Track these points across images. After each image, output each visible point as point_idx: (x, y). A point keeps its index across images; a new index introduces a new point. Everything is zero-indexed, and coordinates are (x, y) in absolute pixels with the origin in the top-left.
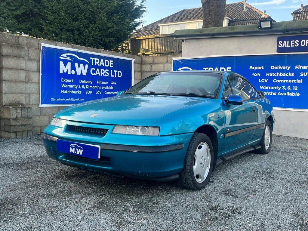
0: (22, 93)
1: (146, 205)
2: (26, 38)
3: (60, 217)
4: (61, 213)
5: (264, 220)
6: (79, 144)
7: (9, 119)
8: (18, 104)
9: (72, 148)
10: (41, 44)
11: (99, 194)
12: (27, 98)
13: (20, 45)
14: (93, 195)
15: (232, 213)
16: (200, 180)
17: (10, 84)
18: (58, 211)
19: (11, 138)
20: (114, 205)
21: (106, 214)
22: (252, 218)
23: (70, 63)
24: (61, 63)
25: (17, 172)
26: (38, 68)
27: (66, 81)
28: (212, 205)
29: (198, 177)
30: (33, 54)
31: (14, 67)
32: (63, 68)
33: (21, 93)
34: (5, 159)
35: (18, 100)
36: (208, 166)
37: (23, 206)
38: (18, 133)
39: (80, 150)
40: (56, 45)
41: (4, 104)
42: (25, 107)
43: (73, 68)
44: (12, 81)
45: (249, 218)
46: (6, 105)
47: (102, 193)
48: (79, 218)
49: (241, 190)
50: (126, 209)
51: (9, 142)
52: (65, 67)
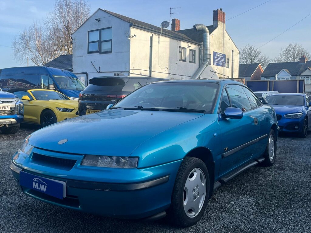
9: (36, 183)
16: (194, 213)
36: (203, 194)
39: (43, 186)
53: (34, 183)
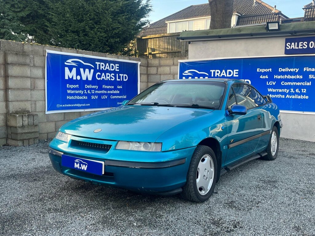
0: (29, 101)
1: (150, 220)
2: (31, 46)
3: (66, 233)
4: (67, 229)
5: (265, 234)
6: (83, 159)
7: (16, 127)
8: (24, 111)
9: (77, 163)
10: (46, 51)
11: (103, 208)
12: (33, 105)
13: (25, 52)
14: (98, 209)
15: (233, 227)
16: (204, 192)
17: (16, 92)
18: (64, 226)
19: (18, 146)
20: (118, 220)
21: (110, 229)
22: (253, 233)
23: (75, 68)
24: (67, 69)
25: (24, 184)
26: (43, 75)
27: (72, 86)
28: (214, 219)
29: (201, 189)
30: (38, 61)
31: (20, 75)
32: (69, 74)
33: (27, 101)
34: (12, 169)
35: (24, 108)
36: (211, 178)
37: (30, 221)
38: (25, 141)
39: (84, 165)
40: (61, 51)
41: (10, 112)
42: (31, 115)
43: (78, 73)
44: (18, 89)
45: (250, 232)
46: (13, 113)
47: (106, 207)
48: (84, 234)
49: (244, 201)
50: (130, 224)
51: (17, 151)
52: (71, 72)
53: (75, 163)
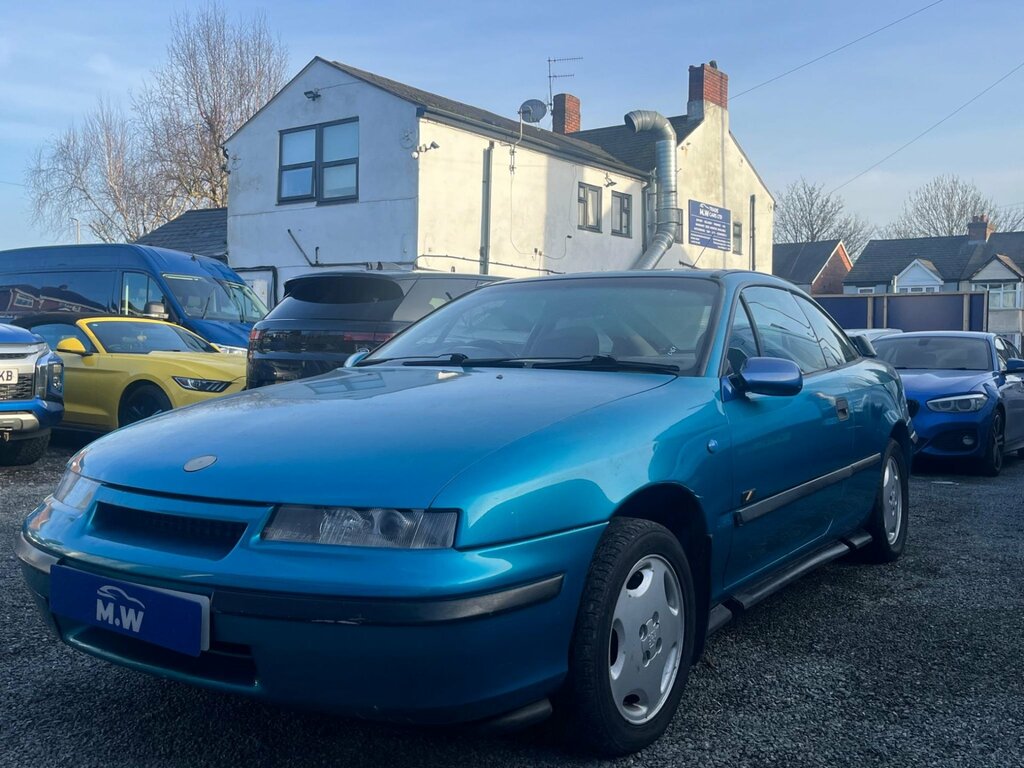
6: (131, 586)
9: (106, 602)
16: (644, 710)
29: (632, 700)
36: (675, 645)
39: (132, 611)
53: (100, 603)
